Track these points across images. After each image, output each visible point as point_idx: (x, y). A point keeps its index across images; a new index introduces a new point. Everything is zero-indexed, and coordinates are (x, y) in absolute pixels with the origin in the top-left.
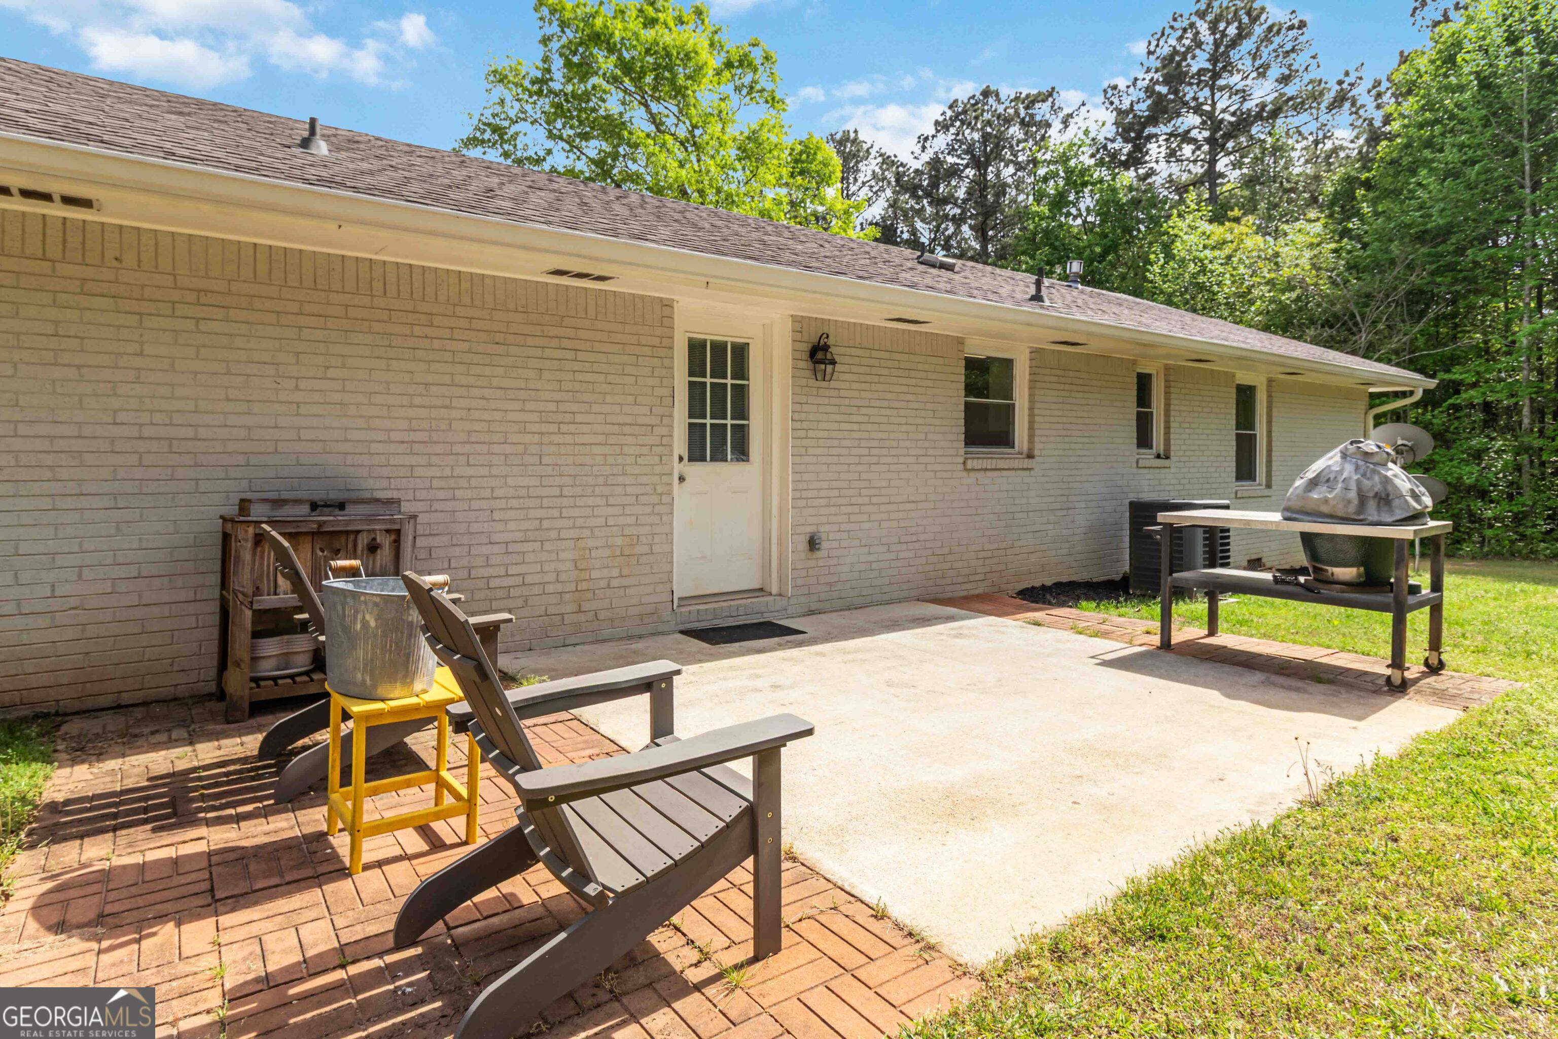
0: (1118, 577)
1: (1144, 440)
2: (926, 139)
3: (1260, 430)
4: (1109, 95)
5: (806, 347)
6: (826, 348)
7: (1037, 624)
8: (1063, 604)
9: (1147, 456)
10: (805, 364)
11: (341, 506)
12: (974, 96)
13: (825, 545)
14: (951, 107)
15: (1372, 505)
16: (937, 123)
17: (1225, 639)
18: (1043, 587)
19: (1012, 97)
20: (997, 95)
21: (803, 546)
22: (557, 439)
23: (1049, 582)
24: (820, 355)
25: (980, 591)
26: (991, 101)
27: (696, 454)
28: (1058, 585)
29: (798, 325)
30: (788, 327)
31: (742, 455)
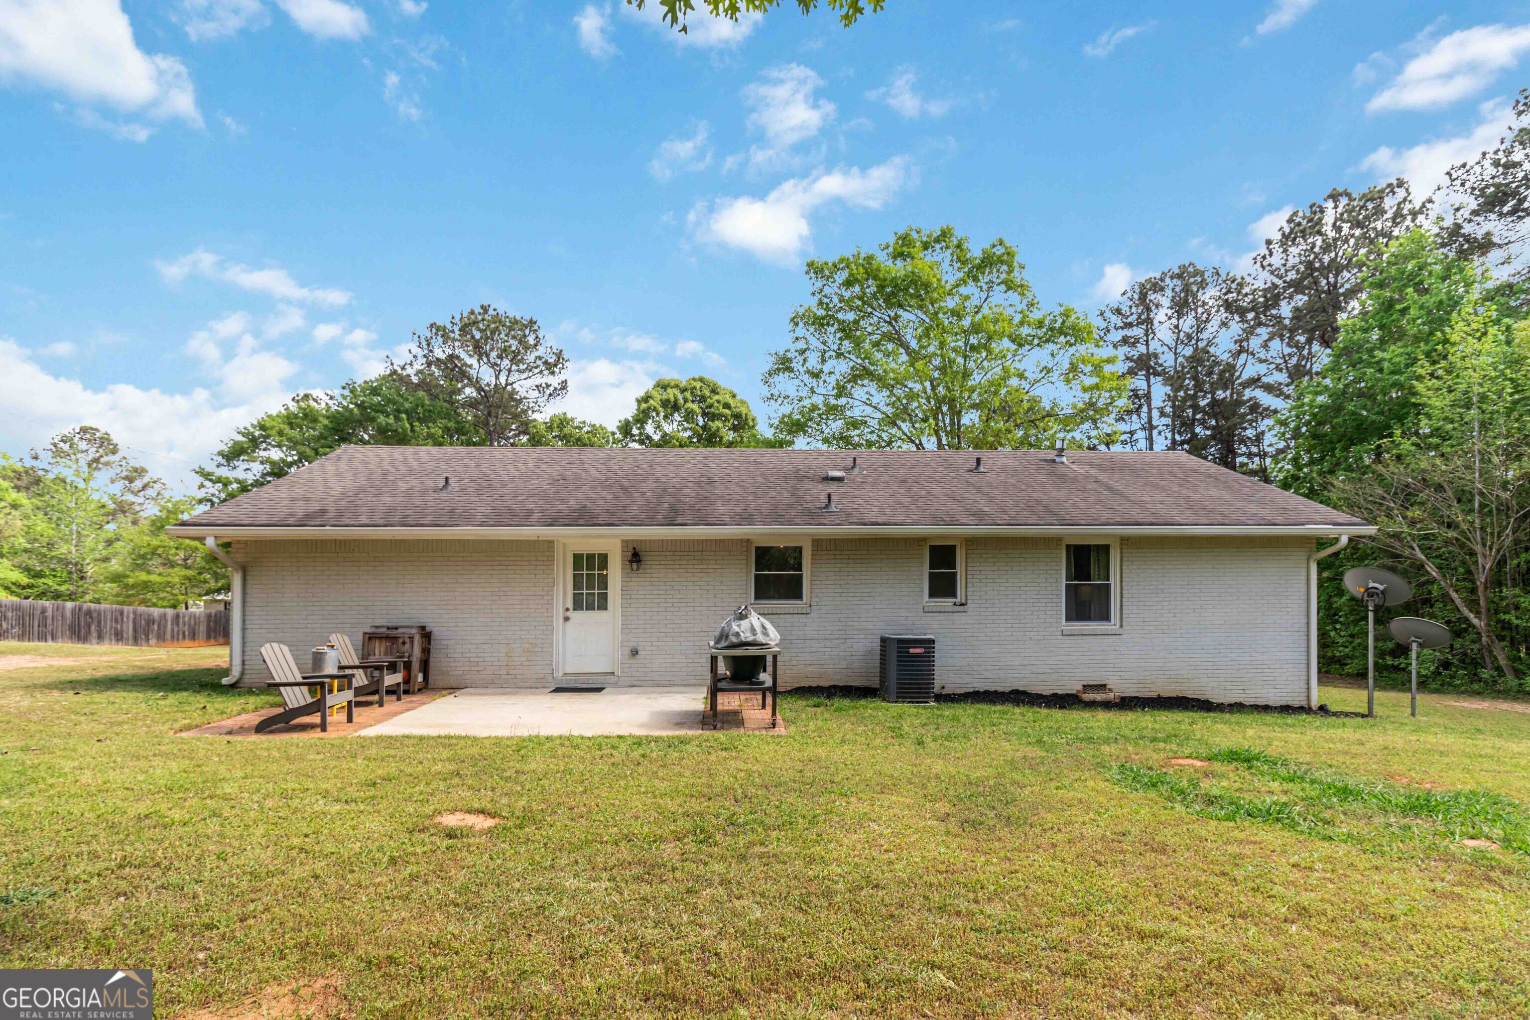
1: (941, 590)
5: (630, 552)
6: (636, 554)
10: (628, 563)
11: (397, 628)
13: (640, 653)
21: (628, 652)
27: (577, 608)
29: (625, 543)
30: (619, 544)
31: (603, 606)
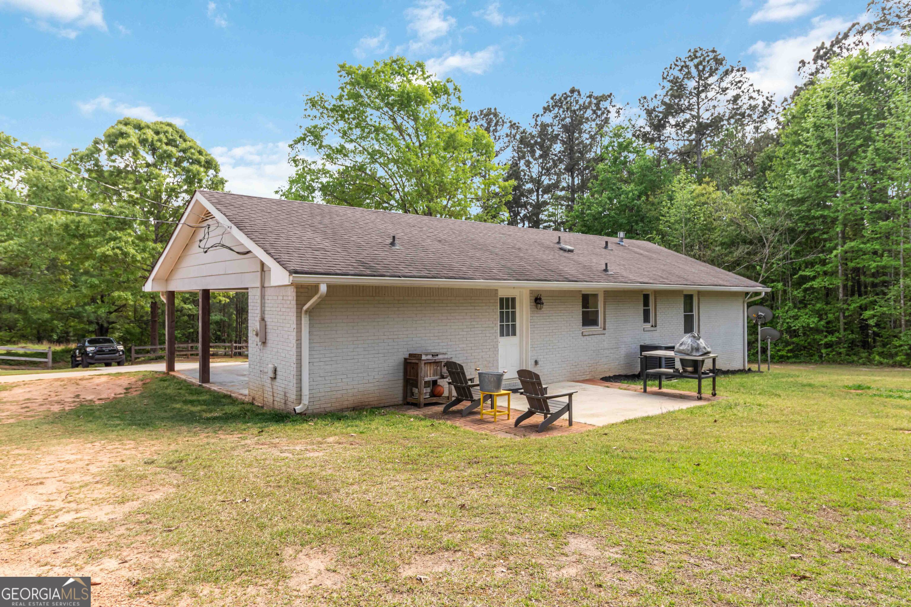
0: (637, 373)
1: (646, 319)
2: (538, 116)
3: (695, 313)
4: (642, 102)
5: (534, 298)
6: (540, 299)
7: (608, 387)
8: (616, 382)
9: (648, 326)
10: (534, 304)
11: (437, 355)
12: (565, 94)
13: (540, 363)
14: (552, 98)
15: (694, 351)
16: (544, 108)
17: (664, 390)
18: (610, 377)
19: (588, 95)
20: (579, 92)
21: (533, 363)
22: (471, 333)
23: (611, 375)
24: (538, 301)
25: (588, 378)
26: (576, 94)
27: (502, 335)
28: (615, 376)
29: (532, 292)
30: (528, 292)
31: (514, 334)
